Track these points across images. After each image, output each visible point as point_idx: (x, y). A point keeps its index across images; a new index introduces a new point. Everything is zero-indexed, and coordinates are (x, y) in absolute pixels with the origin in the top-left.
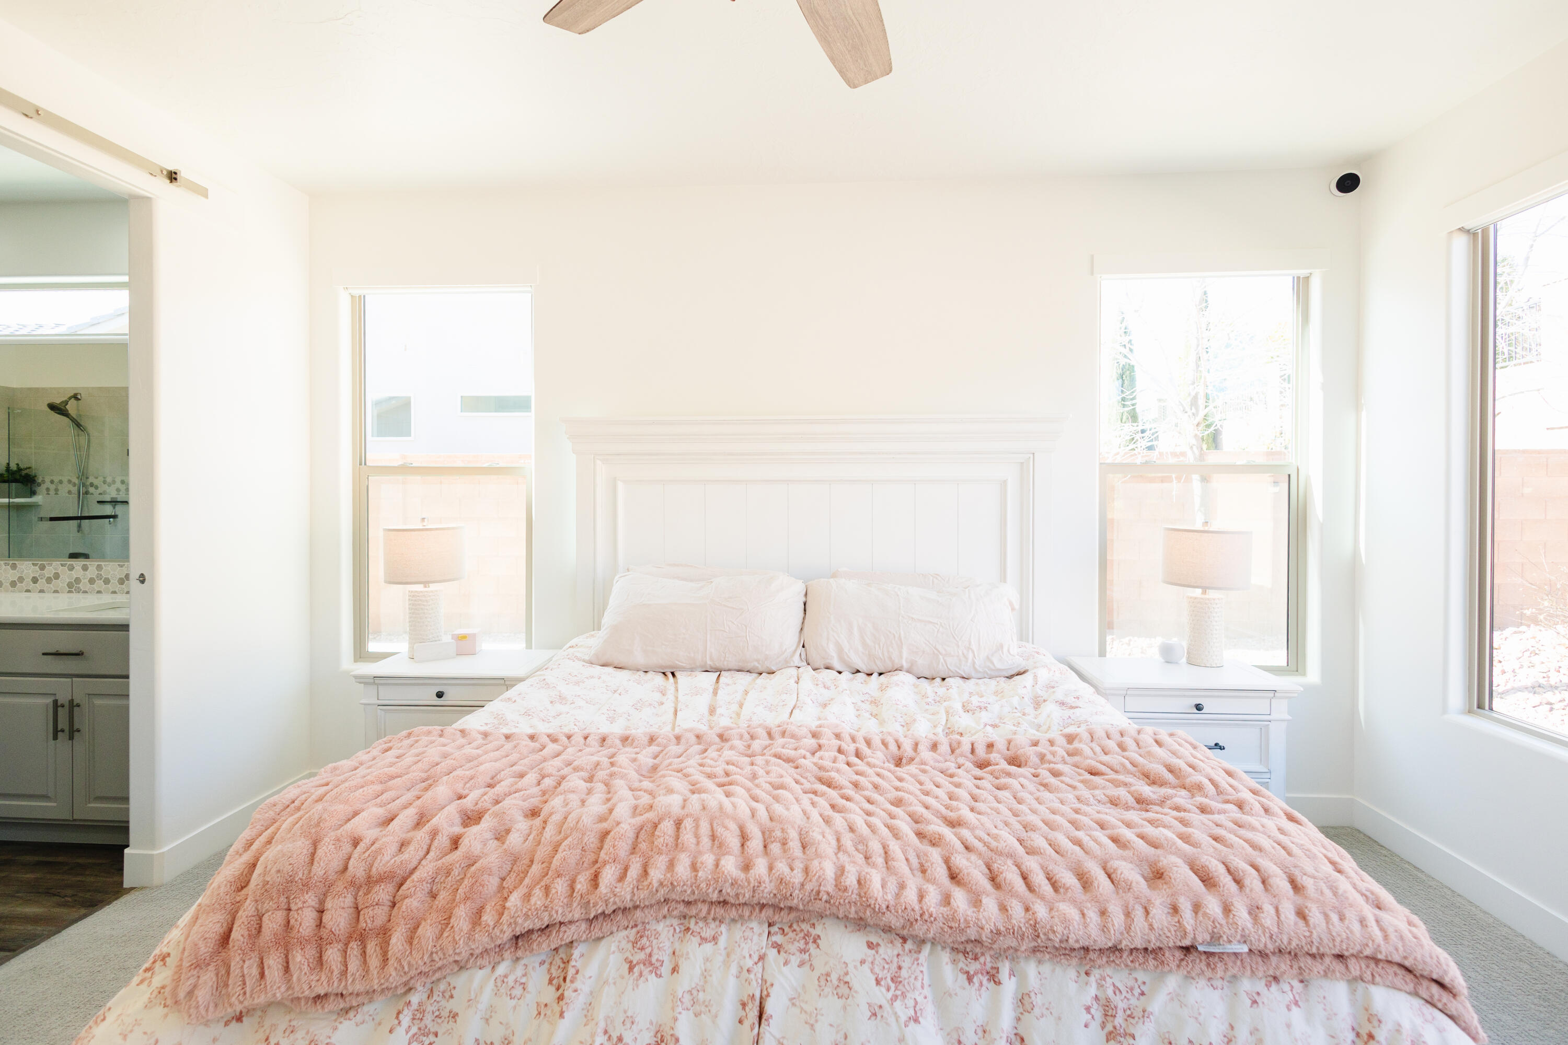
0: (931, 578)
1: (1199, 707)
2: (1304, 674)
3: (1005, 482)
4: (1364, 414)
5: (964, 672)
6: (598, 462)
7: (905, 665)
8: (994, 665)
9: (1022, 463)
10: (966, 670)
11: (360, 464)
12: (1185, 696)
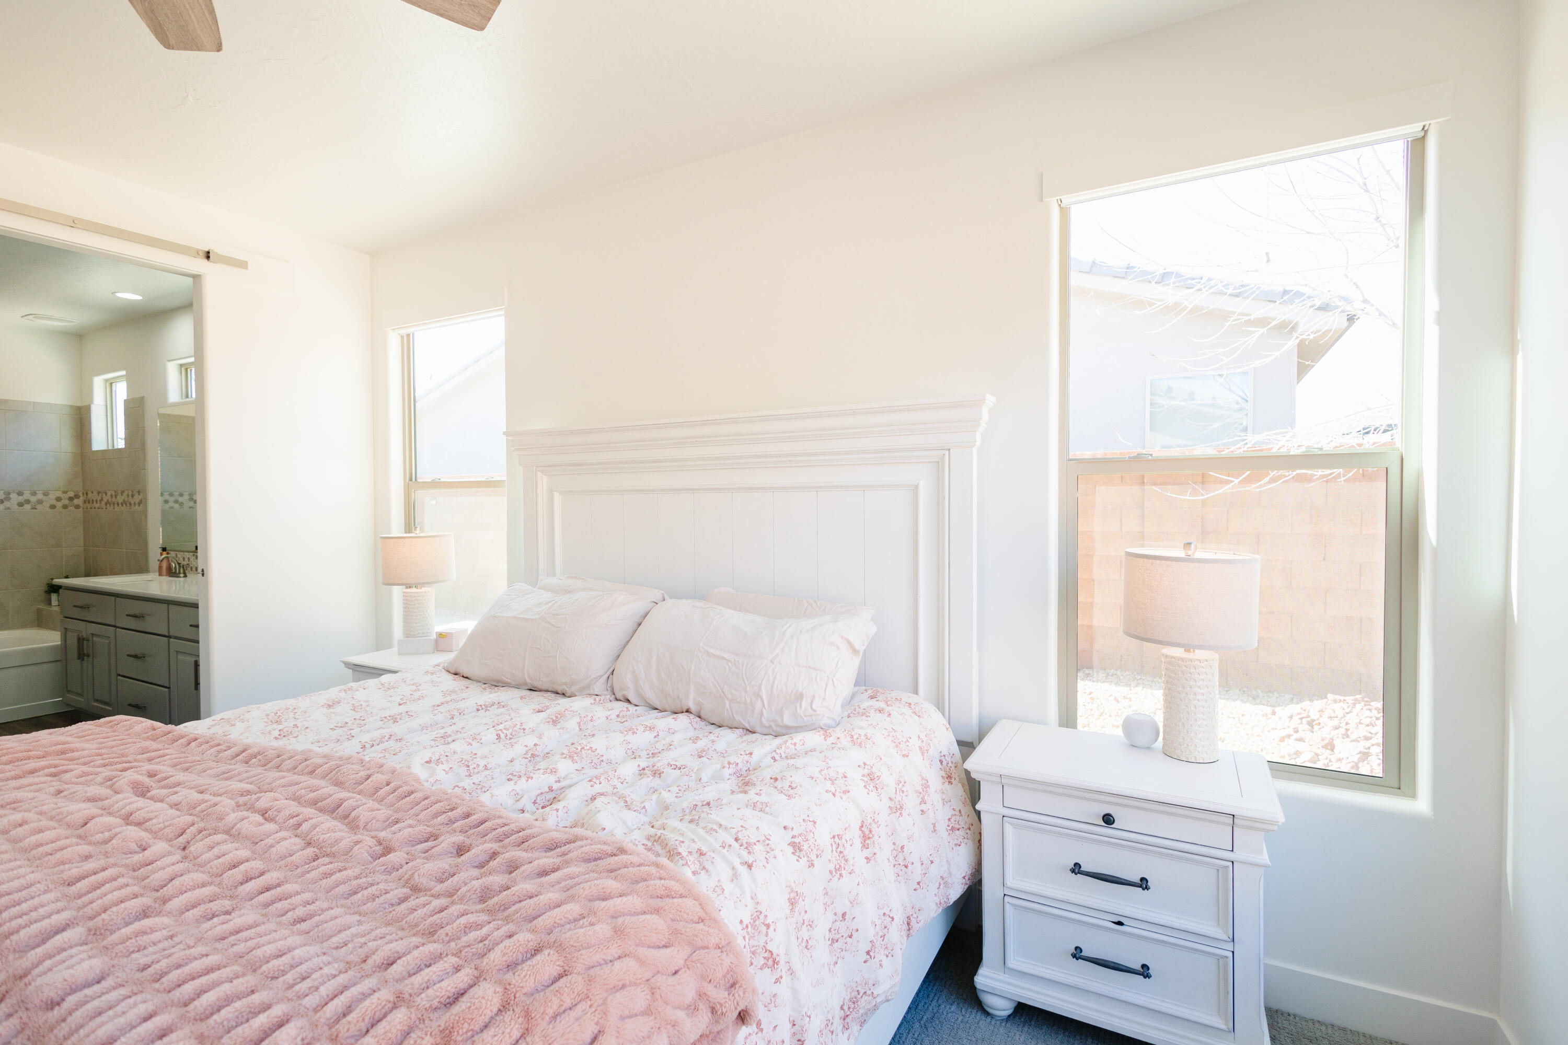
0: (806, 605)
1: (1108, 820)
2: (1413, 795)
3: (916, 487)
4: (1520, 358)
5: (749, 723)
6: (539, 474)
7: (693, 708)
8: (782, 720)
9: (938, 462)
10: (750, 721)
11: (411, 480)
12: (1085, 799)
